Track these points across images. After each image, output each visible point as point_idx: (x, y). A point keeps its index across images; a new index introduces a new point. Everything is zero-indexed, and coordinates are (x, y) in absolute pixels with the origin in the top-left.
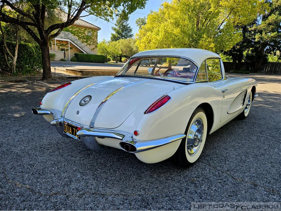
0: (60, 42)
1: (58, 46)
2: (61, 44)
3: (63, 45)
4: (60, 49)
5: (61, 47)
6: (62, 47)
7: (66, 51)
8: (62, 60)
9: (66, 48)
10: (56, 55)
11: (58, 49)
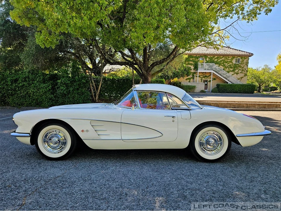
0: (203, 74)
1: (201, 77)
2: (204, 75)
3: (206, 76)
4: (202, 81)
5: (203, 79)
6: (205, 79)
7: (208, 82)
8: (202, 91)
9: (209, 80)
10: (197, 87)
11: (201, 81)
